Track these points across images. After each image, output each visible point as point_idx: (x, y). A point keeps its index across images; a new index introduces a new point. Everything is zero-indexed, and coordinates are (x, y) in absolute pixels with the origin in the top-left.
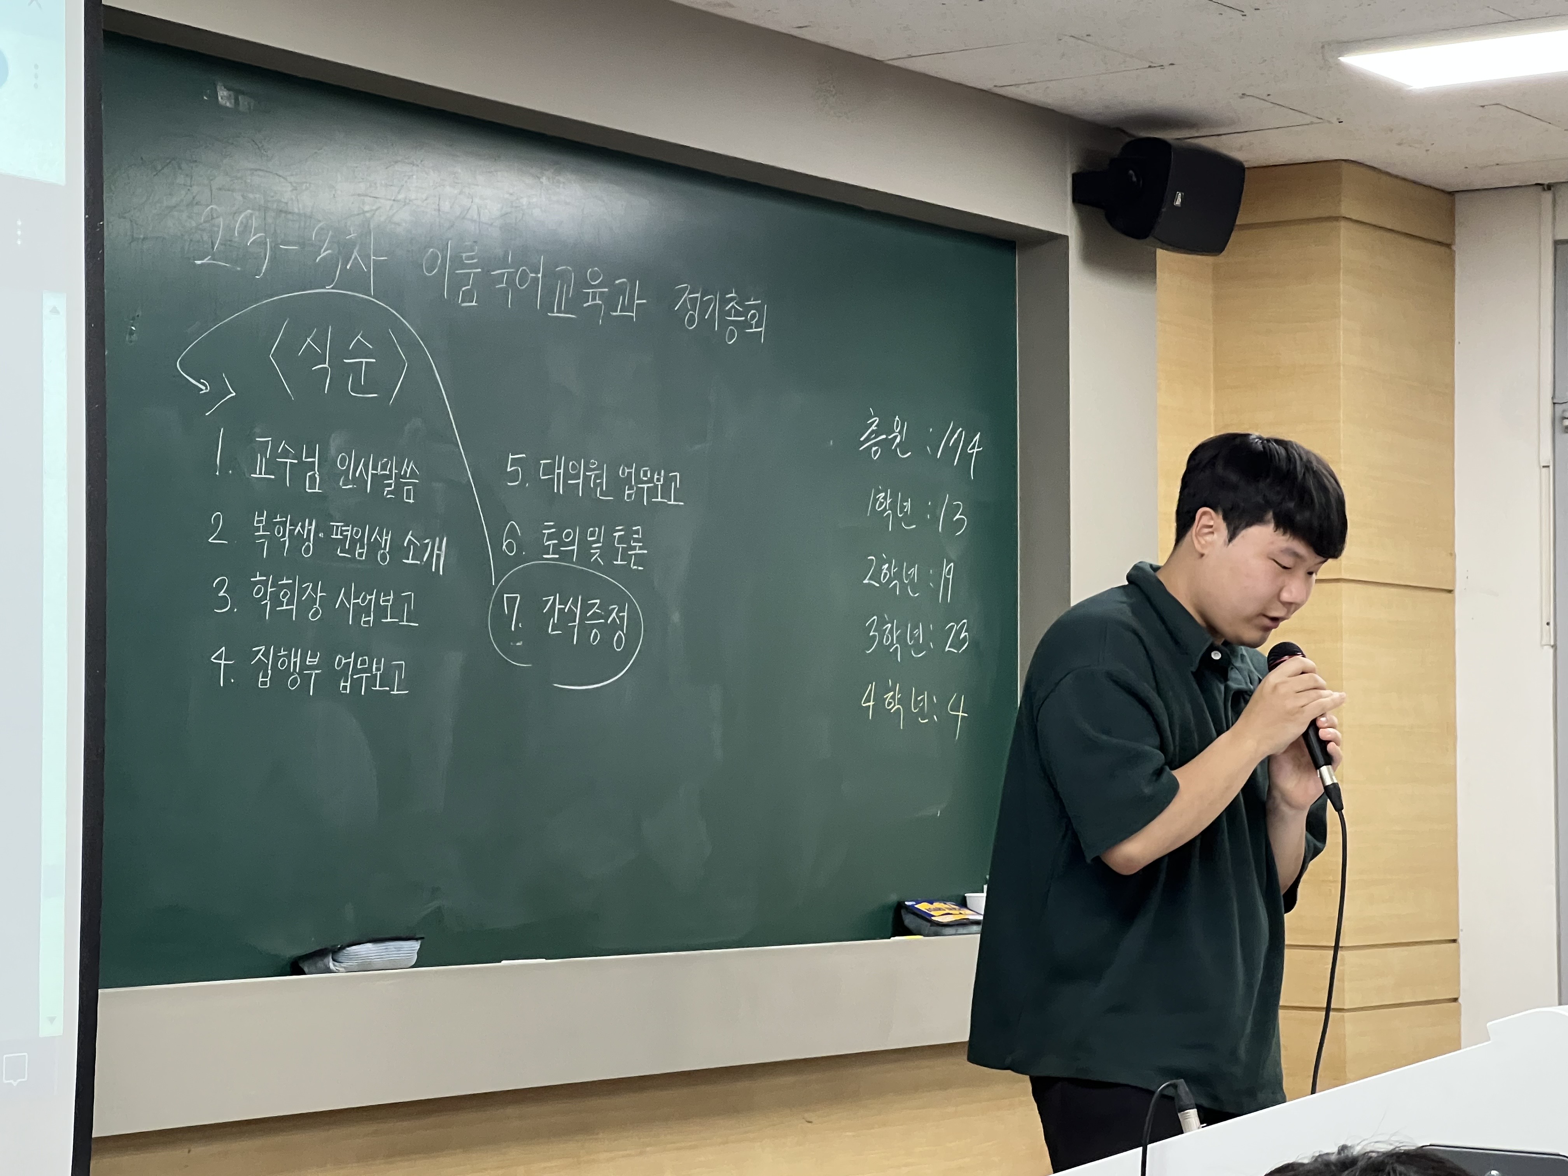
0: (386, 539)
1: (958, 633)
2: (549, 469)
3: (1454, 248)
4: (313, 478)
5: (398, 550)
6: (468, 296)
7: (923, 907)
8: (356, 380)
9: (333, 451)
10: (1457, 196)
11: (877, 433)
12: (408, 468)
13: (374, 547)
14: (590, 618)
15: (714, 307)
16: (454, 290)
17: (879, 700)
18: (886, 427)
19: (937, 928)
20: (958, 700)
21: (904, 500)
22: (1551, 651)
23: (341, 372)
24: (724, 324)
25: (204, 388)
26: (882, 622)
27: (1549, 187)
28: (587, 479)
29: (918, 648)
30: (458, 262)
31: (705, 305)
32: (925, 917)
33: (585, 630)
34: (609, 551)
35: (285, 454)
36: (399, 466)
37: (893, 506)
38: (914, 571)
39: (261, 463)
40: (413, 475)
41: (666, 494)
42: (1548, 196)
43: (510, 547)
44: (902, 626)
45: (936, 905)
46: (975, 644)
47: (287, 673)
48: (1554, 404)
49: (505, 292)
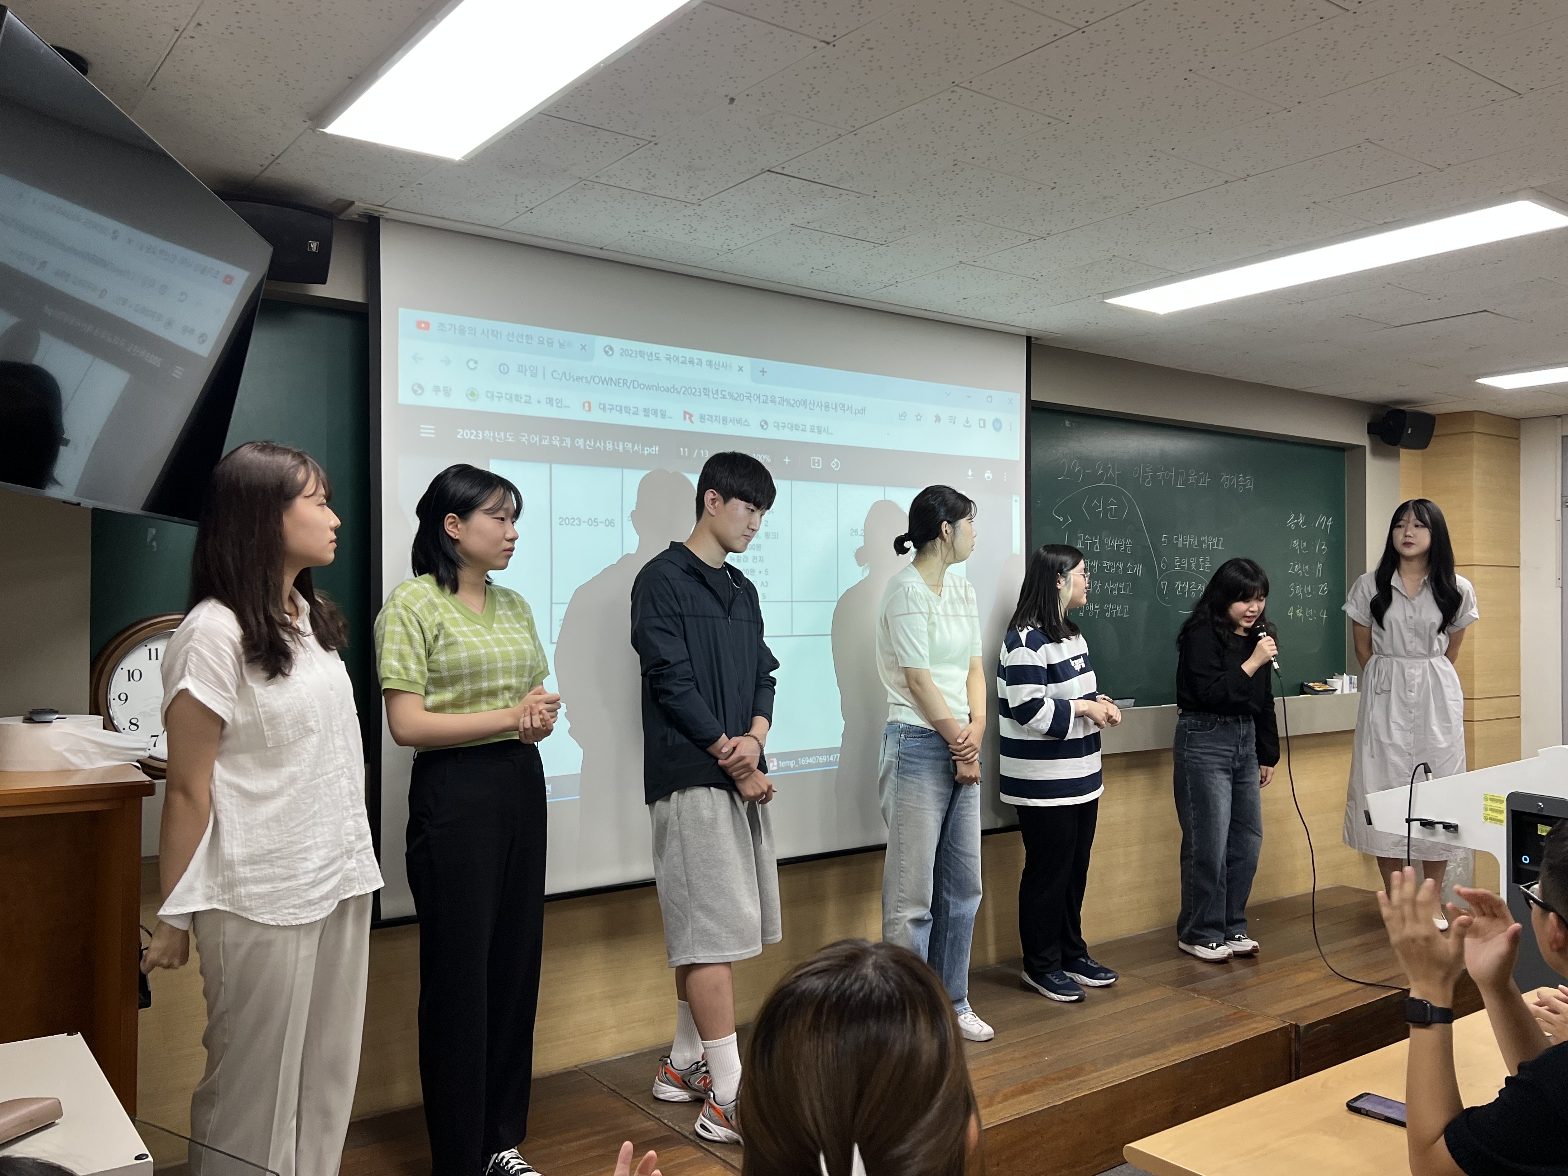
0: (1121, 566)
1: (1324, 587)
2: (1177, 539)
3: (1521, 439)
4: (1097, 547)
5: (1125, 569)
6: (1148, 483)
7: (1311, 684)
8: (1111, 513)
9: (1103, 537)
10: (1522, 422)
11: (1294, 520)
12: (1128, 541)
13: (1118, 568)
14: (1192, 588)
15: (1235, 479)
16: (1144, 481)
17: (1295, 613)
18: (1297, 518)
19: (1317, 692)
20: (1323, 612)
21: (1303, 542)
22: (1560, 589)
23: (1106, 511)
24: (1238, 485)
25: (1061, 519)
26: (1295, 586)
27: (1559, 416)
28: (1190, 541)
29: (1309, 594)
30: (1145, 471)
31: (1231, 480)
32: (1312, 688)
33: (1190, 592)
34: (1198, 566)
35: (1088, 539)
36: (1125, 541)
37: (1299, 545)
38: (1307, 567)
39: (1080, 543)
40: (1130, 544)
41: (1218, 545)
42: (1559, 419)
43: (1163, 566)
44: (1303, 587)
45: (1316, 684)
46: (1329, 591)
47: (1089, 611)
48: (1562, 497)
49: (1161, 480)
